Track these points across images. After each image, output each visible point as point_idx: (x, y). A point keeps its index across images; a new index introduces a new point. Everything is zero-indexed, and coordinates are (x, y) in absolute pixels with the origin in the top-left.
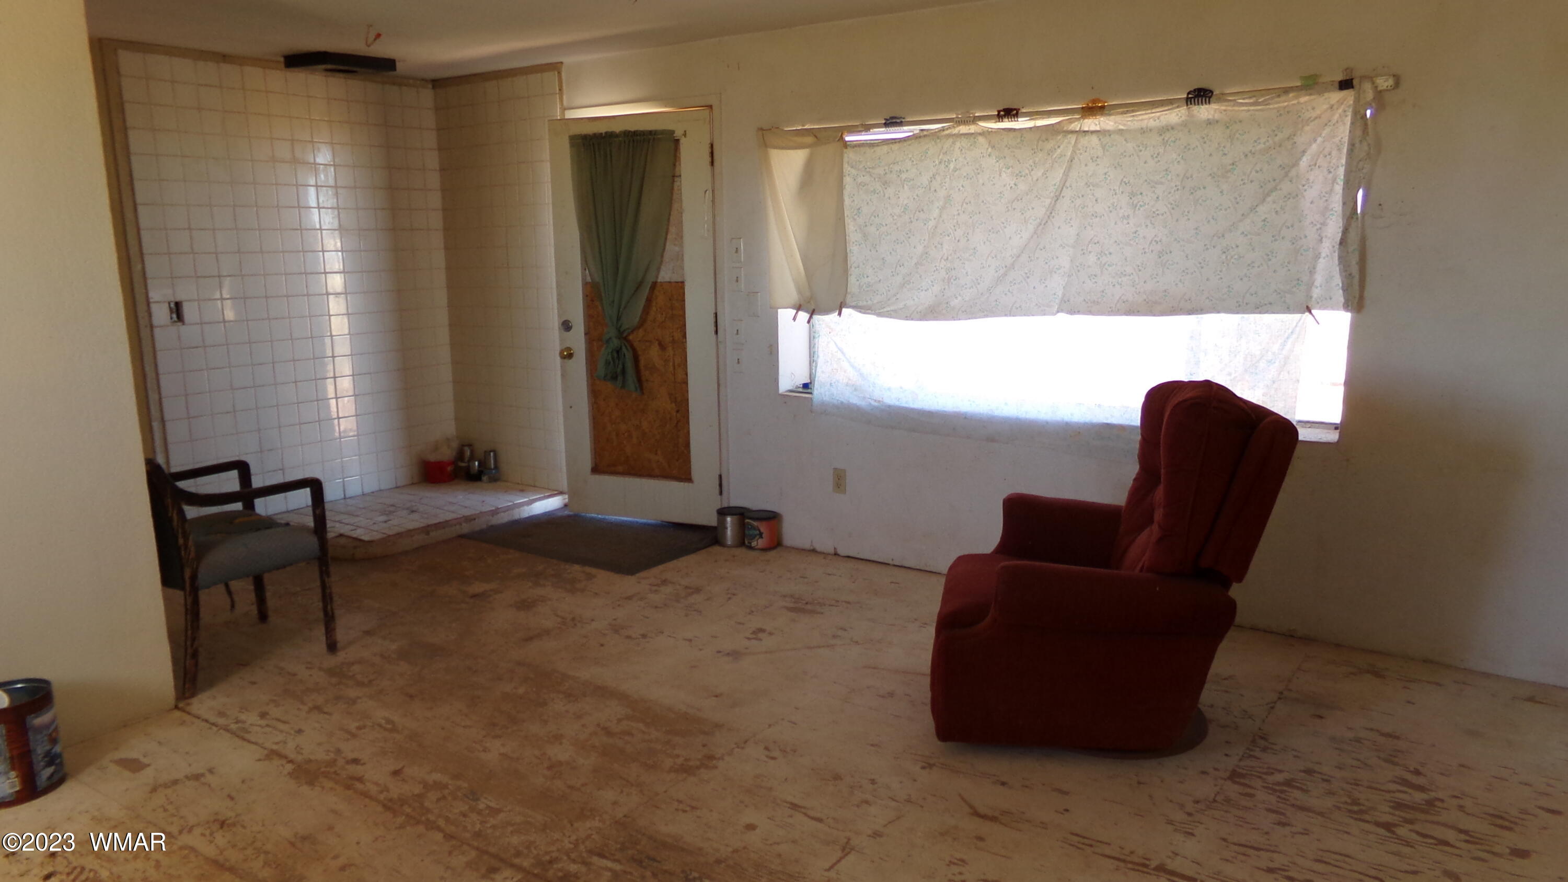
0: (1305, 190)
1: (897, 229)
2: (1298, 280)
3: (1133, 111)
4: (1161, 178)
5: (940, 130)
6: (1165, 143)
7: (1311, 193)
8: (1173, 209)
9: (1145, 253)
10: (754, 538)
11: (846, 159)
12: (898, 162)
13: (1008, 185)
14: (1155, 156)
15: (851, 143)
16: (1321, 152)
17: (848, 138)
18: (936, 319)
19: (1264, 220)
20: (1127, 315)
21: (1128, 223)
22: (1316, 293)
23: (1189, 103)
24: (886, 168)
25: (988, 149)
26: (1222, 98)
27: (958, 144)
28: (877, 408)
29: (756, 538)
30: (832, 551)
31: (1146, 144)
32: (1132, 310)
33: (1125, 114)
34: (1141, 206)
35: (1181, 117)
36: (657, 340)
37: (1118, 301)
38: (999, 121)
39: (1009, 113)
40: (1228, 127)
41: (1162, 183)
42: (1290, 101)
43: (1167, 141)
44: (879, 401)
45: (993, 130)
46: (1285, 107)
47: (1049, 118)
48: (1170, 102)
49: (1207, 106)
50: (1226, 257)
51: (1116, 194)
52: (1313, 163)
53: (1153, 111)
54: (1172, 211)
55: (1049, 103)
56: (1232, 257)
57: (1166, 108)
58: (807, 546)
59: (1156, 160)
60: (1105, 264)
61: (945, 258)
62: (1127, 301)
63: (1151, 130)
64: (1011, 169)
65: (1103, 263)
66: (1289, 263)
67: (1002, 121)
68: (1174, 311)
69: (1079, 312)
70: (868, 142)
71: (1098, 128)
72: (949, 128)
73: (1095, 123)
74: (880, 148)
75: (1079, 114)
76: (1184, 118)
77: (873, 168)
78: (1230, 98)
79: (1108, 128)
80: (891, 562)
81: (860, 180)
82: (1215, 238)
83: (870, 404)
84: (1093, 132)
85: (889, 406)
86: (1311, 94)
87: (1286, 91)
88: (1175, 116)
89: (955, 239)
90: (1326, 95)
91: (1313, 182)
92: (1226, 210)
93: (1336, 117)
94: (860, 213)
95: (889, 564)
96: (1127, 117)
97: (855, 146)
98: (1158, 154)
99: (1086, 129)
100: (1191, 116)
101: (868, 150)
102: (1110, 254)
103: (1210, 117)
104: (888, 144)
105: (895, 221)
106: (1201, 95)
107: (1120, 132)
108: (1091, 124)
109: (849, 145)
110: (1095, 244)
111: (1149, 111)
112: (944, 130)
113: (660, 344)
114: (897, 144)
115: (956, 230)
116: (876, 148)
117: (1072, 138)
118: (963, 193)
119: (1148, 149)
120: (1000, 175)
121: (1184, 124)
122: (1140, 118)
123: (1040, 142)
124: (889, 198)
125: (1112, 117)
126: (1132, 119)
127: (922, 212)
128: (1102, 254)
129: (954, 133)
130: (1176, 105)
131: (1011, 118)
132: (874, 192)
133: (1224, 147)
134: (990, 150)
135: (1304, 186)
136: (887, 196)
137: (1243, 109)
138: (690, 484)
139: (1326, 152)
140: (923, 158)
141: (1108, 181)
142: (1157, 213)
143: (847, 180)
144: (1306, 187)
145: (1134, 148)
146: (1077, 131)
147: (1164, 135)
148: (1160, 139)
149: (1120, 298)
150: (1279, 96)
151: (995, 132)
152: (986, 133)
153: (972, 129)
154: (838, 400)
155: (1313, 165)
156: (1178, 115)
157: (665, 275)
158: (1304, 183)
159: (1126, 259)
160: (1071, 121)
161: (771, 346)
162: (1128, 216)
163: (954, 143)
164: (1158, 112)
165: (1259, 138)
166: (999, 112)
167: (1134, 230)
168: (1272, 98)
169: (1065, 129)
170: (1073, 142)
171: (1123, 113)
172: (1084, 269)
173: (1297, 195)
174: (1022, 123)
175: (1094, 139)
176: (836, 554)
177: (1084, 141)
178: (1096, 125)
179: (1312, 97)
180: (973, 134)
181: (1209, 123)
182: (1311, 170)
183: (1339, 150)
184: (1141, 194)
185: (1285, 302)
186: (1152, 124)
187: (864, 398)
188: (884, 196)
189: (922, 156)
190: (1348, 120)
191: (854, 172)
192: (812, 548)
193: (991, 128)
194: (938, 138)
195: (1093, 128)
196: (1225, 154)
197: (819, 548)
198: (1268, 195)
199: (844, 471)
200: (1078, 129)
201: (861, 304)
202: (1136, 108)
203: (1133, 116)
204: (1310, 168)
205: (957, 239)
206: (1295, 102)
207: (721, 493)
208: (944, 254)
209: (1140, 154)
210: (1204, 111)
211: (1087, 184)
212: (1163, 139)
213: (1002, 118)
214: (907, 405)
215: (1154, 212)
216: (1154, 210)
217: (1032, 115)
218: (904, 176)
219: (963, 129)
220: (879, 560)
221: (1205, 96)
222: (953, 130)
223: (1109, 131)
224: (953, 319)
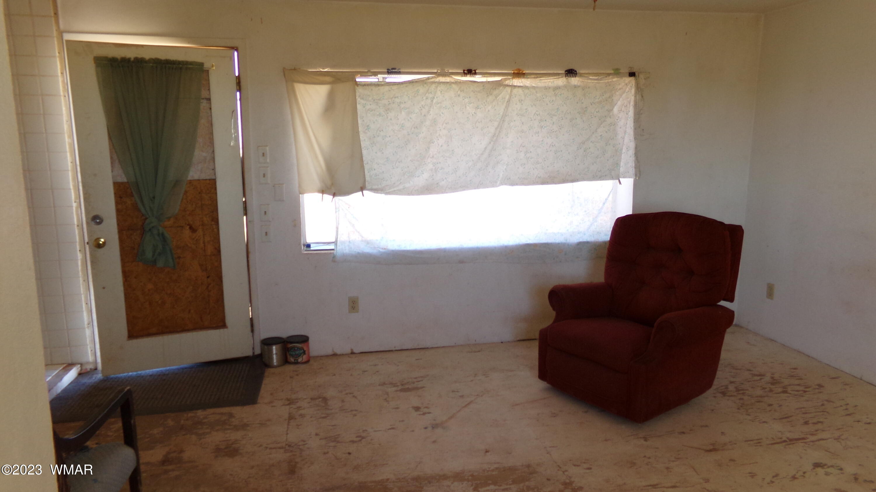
0: (618, 122)
1: (399, 139)
2: (617, 164)
3: (541, 77)
4: (555, 113)
5: (427, 79)
6: (556, 95)
7: (621, 123)
8: (560, 129)
9: (547, 151)
10: (300, 356)
11: (357, 94)
12: (397, 97)
13: (470, 113)
14: (551, 102)
15: (361, 83)
16: (623, 105)
17: (358, 80)
18: (430, 193)
19: (601, 136)
20: (542, 185)
21: (538, 136)
22: (622, 170)
23: (567, 76)
24: (390, 100)
25: (457, 92)
26: (581, 75)
27: (439, 88)
28: (384, 253)
29: (302, 355)
30: (350, 352)
31: (547, 95)
32: (544, 182)
33: (536, 78)
34: (545, 127)
35: (563, 82)
36: (188, 225)
37: (536, 177)
38: (465, 76)
39: (470, 72)
40: (583, 90)
41: (555, 116)
42: (610, 79)
43: (557, 94)
44: (385, 249)
45: (461, 81)
46: (608, 82)
47: (495, 76)
48: (558, 74)
49: (574, 78)
50: (586, 153)
51: (532, 120)
52: (620, 109)
53: (549, 78)
54: (560, 130)
55: (492, 69)
56: (588, 153)
57: (555, 77)
58: (330, 352)
59: (552, 103)
60: (528, 158)
61: (431, 156)
62: (540, 177)
63: (550, 88)
64: (472, 103)
65: (528, 157)
66: (613, 156)
67: (466, 77)
68: (564, 181)
69: (517, 184)
70: (373, 83)
71: (521, 85)
72: (433, 78)
73: (519, 82)
74: (383, 87)
75: (511, 76)
76: (565, 83)
77: (379, 100)
78: (586, 76)
79: (527, 85)
80: (394, 349)
81: (368, 107)
82: (581, 144)
83: (379, 251)
84: (519, 87)
85: (393, 251)
86: (619, 78)
87: (609, 74)
88: (561, 81)
89: (438, 145)
90: (624, 78)
91: (621, 118)
92: (586, 130)
93: (627, 89)
94: (369, 129)
95: (392, 351)
96: (537, 80)
97: (365, 85)
98: (553, 101)
99: (515, 85)
100: (568, 82)
101: (373, 88)
102: (531, 152)
103: (576, 84)
104: (390, 85)
105: (396, 134)
106: (571, 72)
107: (534, 88)
108: (517, 82)
109: (359, 84)
110: (523, 147)
111: (547, 78)
112: (429, 79)
113: (191, 228)
114: (396, 85)
115: (438, 140)
116: (379, 87)
117: (509, 89)
118: (443, 117)
119: (547, 97)
120: (466, 108)
121: (565, 86)
122: (543, 81)
123: (492, 90)
124: (391, 119)
125: (529, 80)
126: (539, 81)
127: (416, 129)
128: (527, 152)
129: (436, 81)
130: (561, 76)
131: (472, 75)
132: (380, 115)
133: (582, 99)
134: (459, 92)
135: (617, 120)
136: (389, 118)
137: (591, 82)
138: (225, 330)
139: (625, 104)
140: (416, 95)
141: (527, 113)
142: (553, 131)
143: (359, 107)
144: (618, 121)
145: (540, 96)
146: (510, 86)
147: (555, 91)
148: (553, 93)
149: (537, 176)
150: (606, 77)
151: (463, 82)
152: (457, 83)
153: (448, 79)
154: (355, 252)
155: (620, 111)
156: (562, 81)
157: (194, 174)
158: (617, 118)
159: (538, 155)
160: (506, 80)
161: (295, 220)
162: (538, 132)
163: (437, 87)
164: (552, 79)
165: (596, 96)
166: (464, 71)
167: (541, 140)
168: (603, 78)
169: (504, 83)
170: (509, 91)
171: (535, 78)
172: (518, 161)
173: (615, 124)
174: (478, 78)
175: (520, 90)
176: (353, 353)
177: (515, 91)
178: (520, 83)
179: (618, 79)
180: (448, 82)
181: (575, 87)
182: (620, 113)
183: (630, 103)
184: (546, 120)
185: (611, 175)
186: (550, 84)
187: (375, 248)
188: (387, 118)
189: (415, 94)
190: (633, 91)
191: (363, 102)
192: (333, 353)
193: (460, 80)
194: (425, 83)
195: (519, 84)
196: (582, 103)
197: (338, 352)
198: (601, 124)
199: (357, 298)
200: (511, 84)
201: (374, 187)
202: (541, 76)
203: (541, 80)
204: (619, 112)
205: (440, 145)
206: (611, 80)
207: (252, 331)
208: (430, 154)
209: (544, 100)
210: (574, 81)
211: (517, 114)
212: (555, 93)
213: (467, 75)
214: (405, 249)
215: (552, 130)
216: (552, 129)
217: (484, 74)
218: (402, 106)
219: (442, 79)
220: (387, 349)
221: (573, 73)
222: (435, 79)
223: (528, 87)
224: (442, 193)
